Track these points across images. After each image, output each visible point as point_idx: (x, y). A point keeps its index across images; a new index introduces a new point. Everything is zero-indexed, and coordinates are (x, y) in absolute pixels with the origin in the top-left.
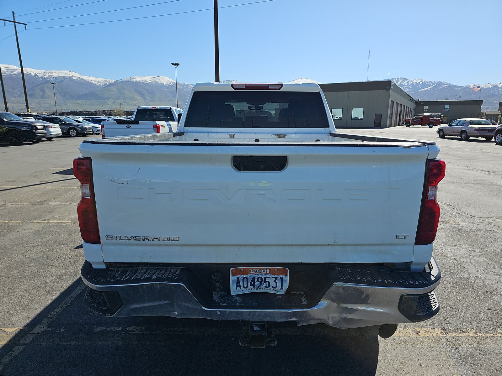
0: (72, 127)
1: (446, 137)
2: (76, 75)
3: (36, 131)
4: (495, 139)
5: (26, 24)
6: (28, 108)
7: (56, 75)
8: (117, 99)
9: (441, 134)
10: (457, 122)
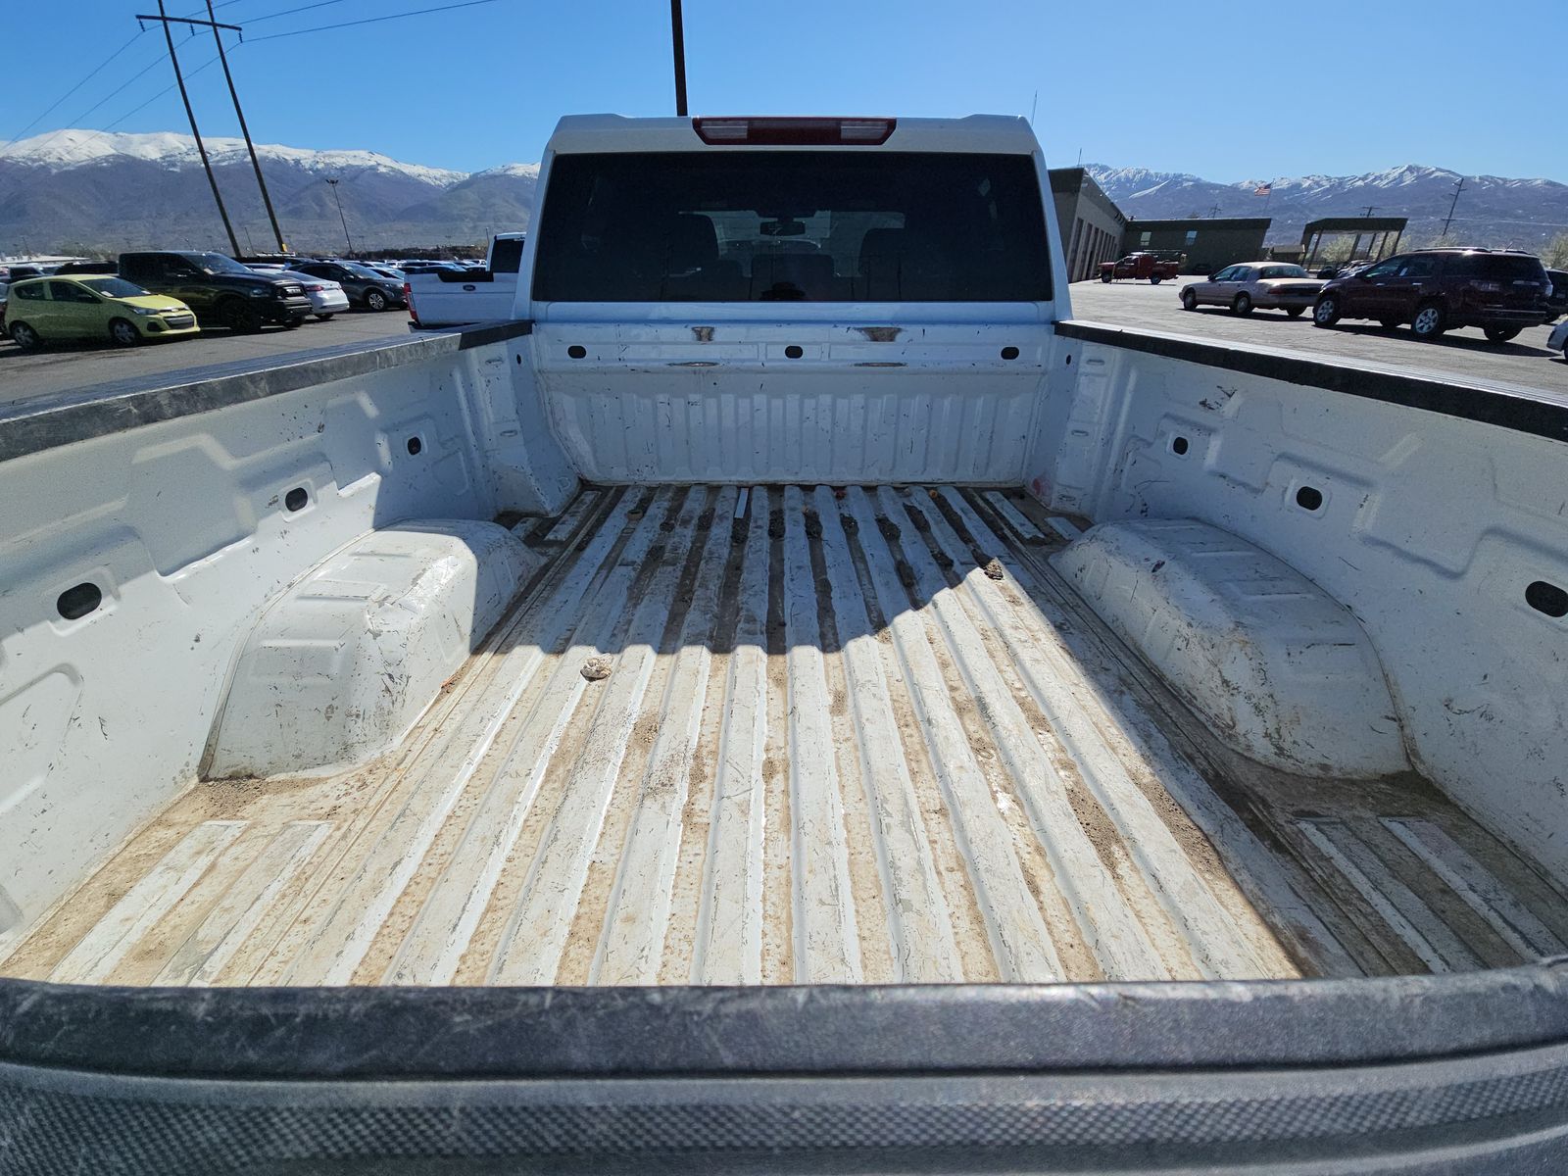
0: (373, 287)
1: (1199, 307)
2: (385, 163)
3: (284, 298)
4: (1315, 311)
5: (240, 29)
6: (280, 242)
7: (340, 162)
8: (480, 219)
9: (1189, 299)
10: (1230, 272)
